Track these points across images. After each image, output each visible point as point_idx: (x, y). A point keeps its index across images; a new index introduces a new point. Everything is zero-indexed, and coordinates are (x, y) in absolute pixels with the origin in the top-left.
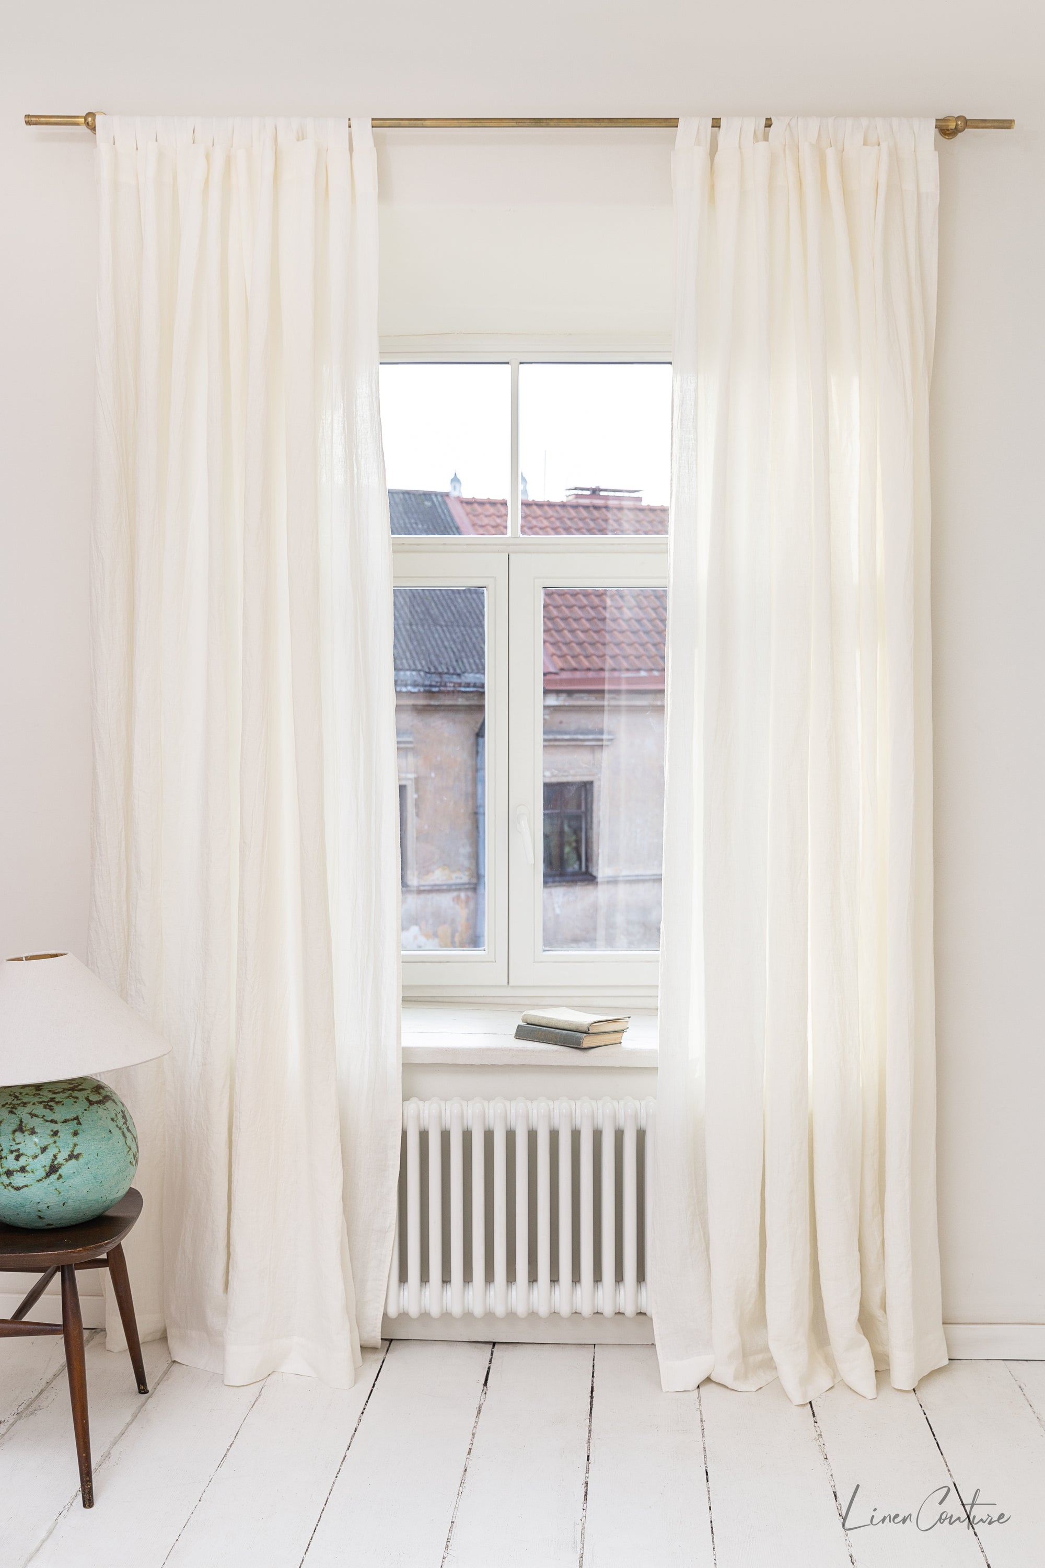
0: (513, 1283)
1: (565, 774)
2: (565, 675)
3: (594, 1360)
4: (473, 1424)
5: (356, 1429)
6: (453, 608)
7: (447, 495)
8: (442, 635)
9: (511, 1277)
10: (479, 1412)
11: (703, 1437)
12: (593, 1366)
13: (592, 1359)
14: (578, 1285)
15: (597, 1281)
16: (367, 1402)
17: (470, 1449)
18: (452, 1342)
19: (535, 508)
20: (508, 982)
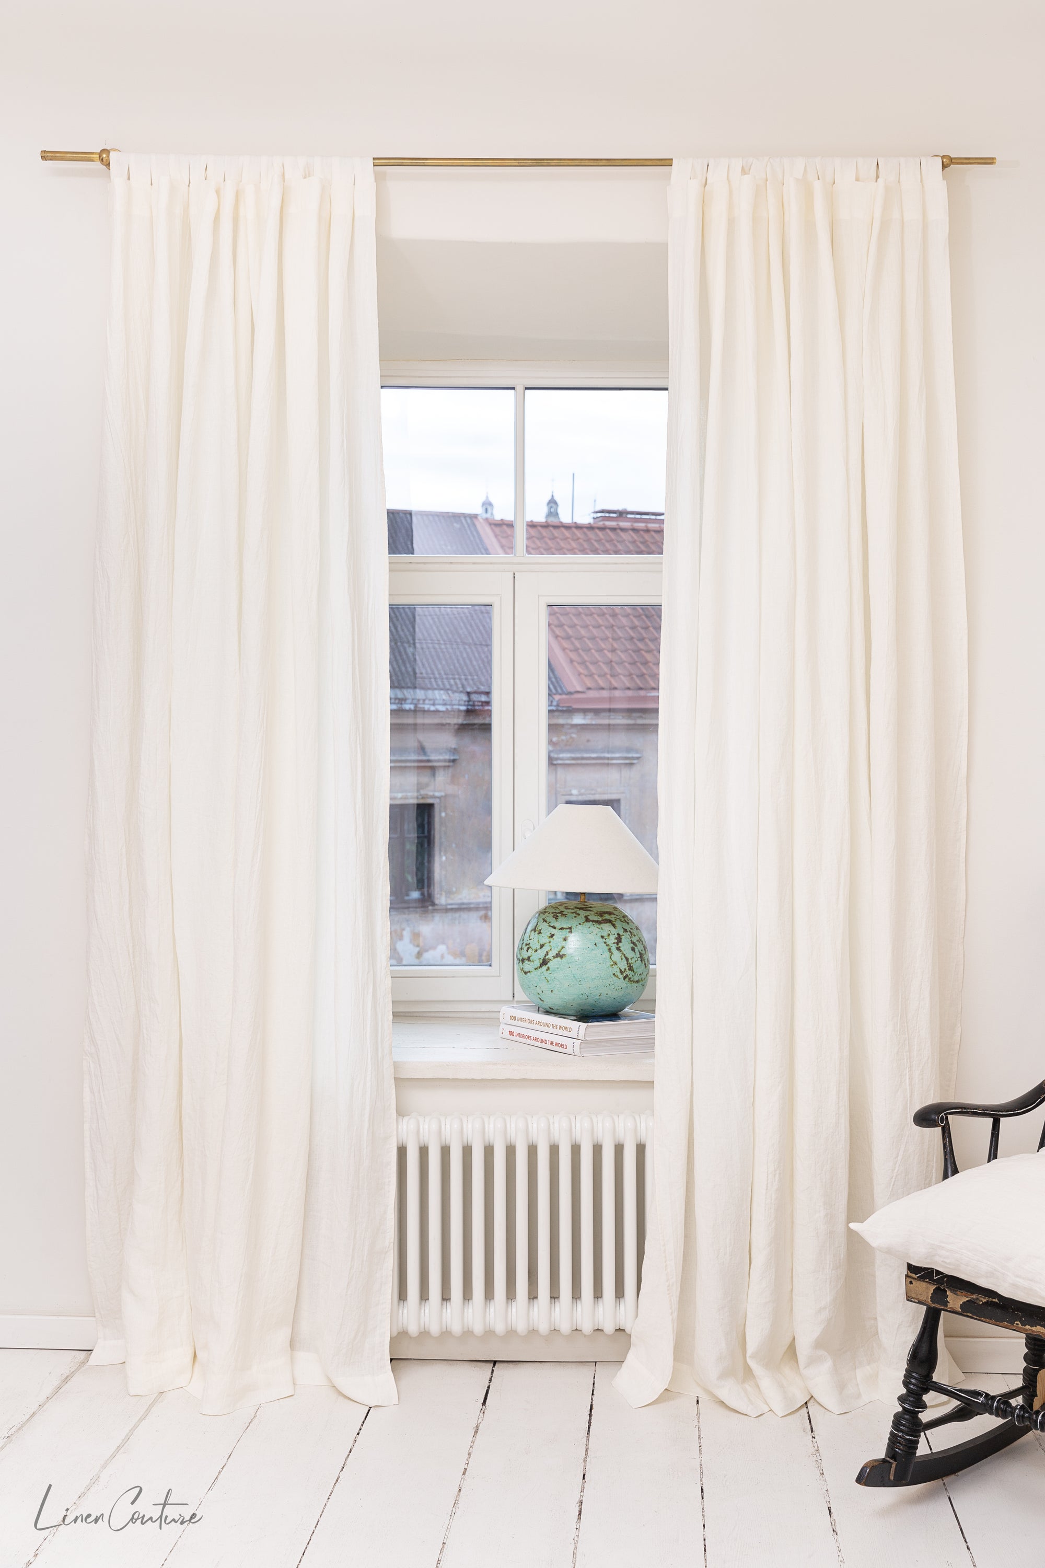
0: (513, 1300)
1: (593, 792)
2: (592, 694)
3: (594, 1378)
4: (470, 1444)
5: (351, 1450)
6: (481, 628)
7: (475, 516)
8: (471, 655)
9: (511, 1294)
10: (476, 1432)
11: (700, 1454)
12: (594, 1384)
13: (593, 1377)
14: (578, 1301)
15: (598, 1298)
16: (364, 1422)
17: (466, 1469)
18: (452, 1361)
19: (563, 529)
20: (514, 997)
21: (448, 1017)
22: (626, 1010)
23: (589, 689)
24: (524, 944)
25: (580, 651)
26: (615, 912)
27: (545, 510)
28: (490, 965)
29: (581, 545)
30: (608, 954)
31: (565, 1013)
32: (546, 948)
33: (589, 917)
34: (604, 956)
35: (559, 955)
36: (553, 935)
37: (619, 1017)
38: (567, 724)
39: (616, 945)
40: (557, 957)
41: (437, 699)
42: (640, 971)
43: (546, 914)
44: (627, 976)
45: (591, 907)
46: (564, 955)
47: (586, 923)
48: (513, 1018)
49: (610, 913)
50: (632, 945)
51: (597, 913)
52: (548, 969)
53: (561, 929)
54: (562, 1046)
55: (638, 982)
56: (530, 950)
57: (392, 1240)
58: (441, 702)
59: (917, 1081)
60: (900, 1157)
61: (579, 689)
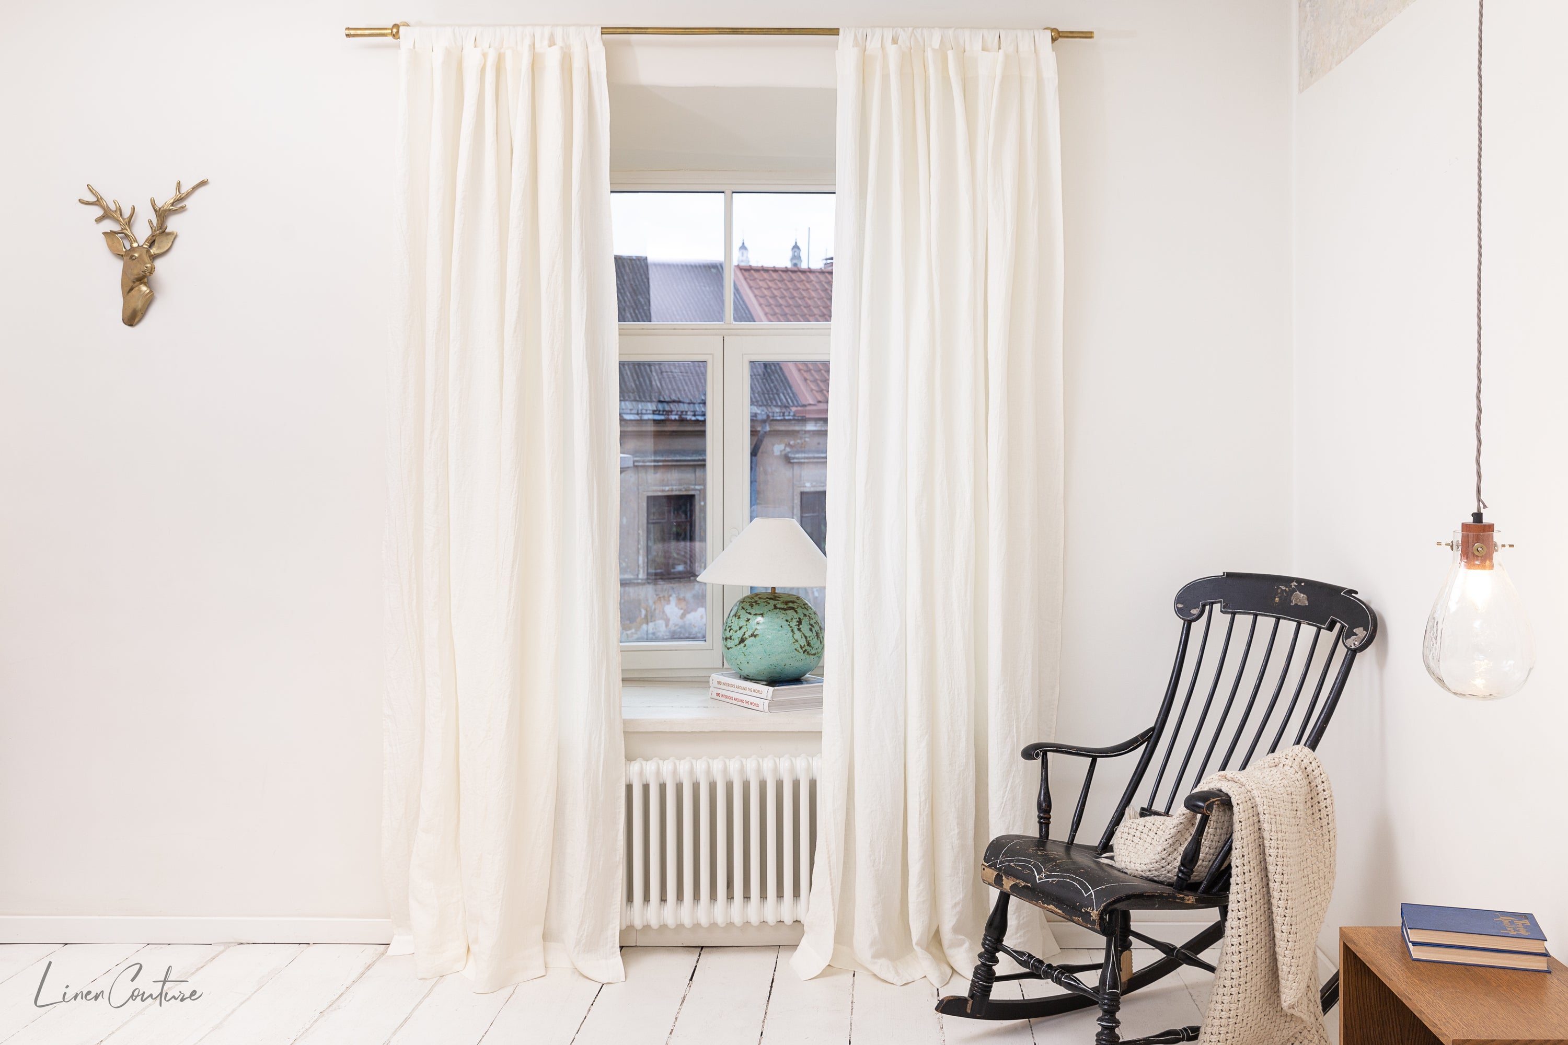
0: (715, 901)
3: (777, 958)
4: (677, 1011)
5: (585, 1017)
9: (713, 897)
10: (683, 1002)
11: (851, 1014)
12: (775, 963)
13: (775, 958)
14: (764, 901)
16: (597, 996)
17: (672, 1030)
18: (670, 948)
19: (799, 274)
20: (723, 665)
21: (673, 681)
22: (807, 675)
23: (820, 402)
24: (728, 626)
25: (813, 372)
26: (797, 601)
27: (790, 254)
28: (705, 641)
29: (814, 286)
30: (791, 634)
31: (758, 679)
32: (743, 630)
33: (777, 606)
34: (788, 635)
35: (753, 635)
36: (749, 619)
37: (801, 682)
38: (802, 431)
39: (797, 626)
40: (752, 636)
41: (697, 411)
42: (816, 646)
43: (745, 603)
44: (806, 650)
45: (779, 598)
46: (757, 635)
47: (774, 610)
48: (719, 683)
49: (793, 602)
50: (810, 627)
51: (783, 602)
52: (745, 646)
53: (756, 614)
54: (755, 705)
55: (814, 654)
56: (731, 631)
57: (622, 856)
58: (700, 413)
59: (1022, 729)
60: (1008, 788)
61: (811, 402)
